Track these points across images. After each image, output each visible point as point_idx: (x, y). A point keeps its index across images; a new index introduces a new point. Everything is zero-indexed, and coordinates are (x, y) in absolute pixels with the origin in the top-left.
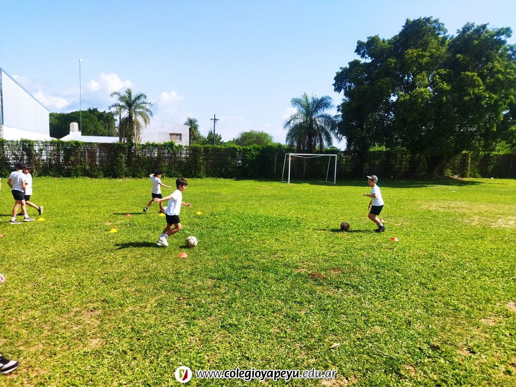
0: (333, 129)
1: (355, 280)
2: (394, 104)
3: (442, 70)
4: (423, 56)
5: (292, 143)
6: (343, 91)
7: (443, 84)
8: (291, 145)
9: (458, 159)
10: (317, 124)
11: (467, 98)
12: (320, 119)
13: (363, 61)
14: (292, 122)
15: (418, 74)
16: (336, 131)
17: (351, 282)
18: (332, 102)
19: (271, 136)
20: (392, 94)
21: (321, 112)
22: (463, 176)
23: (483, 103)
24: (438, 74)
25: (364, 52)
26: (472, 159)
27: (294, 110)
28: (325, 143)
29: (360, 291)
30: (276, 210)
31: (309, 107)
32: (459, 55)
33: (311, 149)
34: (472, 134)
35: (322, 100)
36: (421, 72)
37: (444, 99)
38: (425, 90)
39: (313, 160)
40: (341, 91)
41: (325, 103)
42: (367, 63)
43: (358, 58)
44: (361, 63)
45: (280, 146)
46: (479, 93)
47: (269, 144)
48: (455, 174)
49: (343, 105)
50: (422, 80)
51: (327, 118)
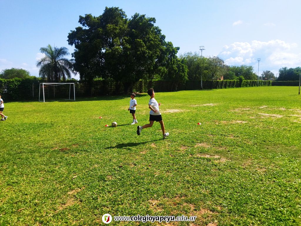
0: (70, 67)
1: (86, 147)
2: (104, 54)
3: (126, 37)
4: (116, 29)
5: (44, 76)
6: (74, 45)
7: (127, 45)
8: (43, 78)
9: (138, 84)
10: (59, 65)
11: (138, 53)
12: (61, 61)
13: (84, 28)
14: (42, 63)
15: (114, 39)
16: (73, 69)
17: (83, 149)
18: (68, 51)
19: (28, 71)
20: (102, 49)
21: (61, 57)
22: (141, 92)
23: (146, 55)
24: (124, 39)
25: (84, 23)
26: (144, 83)
27: (43, 55)
28: (66, 76)
29: (88, 152)
30: (37, 119)
31: (53, 53)
32: (133, 30)
33: (57, 80)
34: (143, 71)
35: (61, 49)
36: (116, 38)
37: (128, 52)
38: (118, 48)
39: (59, 87)
40: (73, 45)
41: (63, 52)
42: (86, 30)
43: (81, 26)
44: (83, 29)
45: (35, 78)
46: (144, 50)
47: (27, 77)
48: (137, 91)
49: (75, 53)
50: (117, 42)
51: (66, 61)
